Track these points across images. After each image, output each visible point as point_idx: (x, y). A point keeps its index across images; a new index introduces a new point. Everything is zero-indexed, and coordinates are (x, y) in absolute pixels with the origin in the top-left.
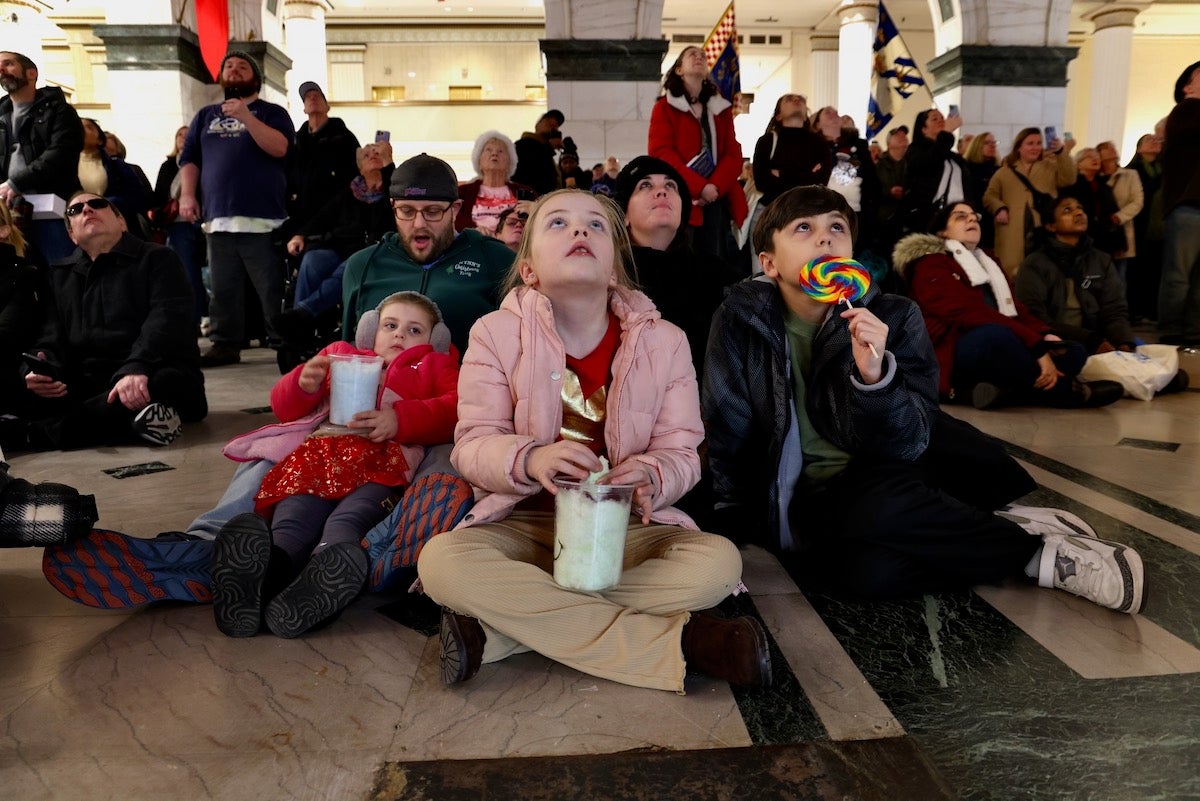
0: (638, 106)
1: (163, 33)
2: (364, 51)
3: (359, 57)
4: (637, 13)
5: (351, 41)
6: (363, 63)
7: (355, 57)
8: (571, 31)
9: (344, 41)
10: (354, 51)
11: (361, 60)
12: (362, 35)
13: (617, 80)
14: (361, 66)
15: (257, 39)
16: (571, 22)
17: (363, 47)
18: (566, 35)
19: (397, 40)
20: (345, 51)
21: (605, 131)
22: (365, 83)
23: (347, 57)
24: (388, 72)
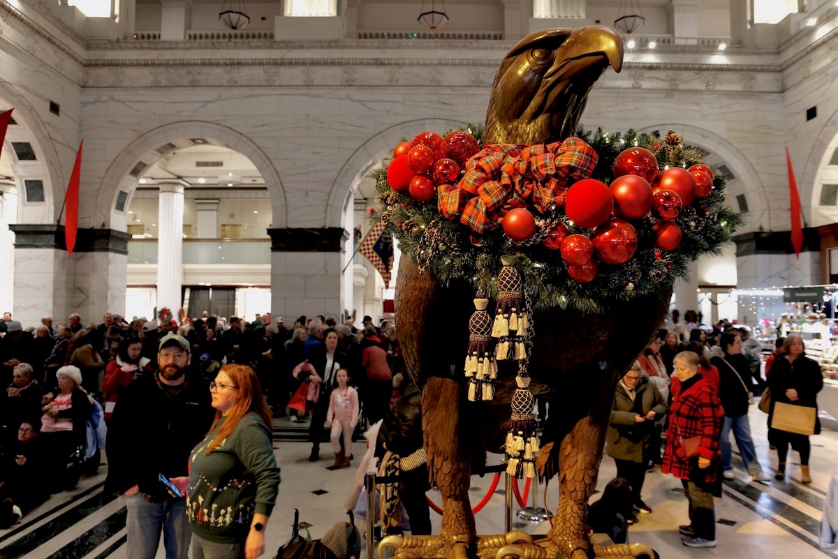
0: (325, 267)
1: (48, 229)
2: (218, 203)
3: (215, 207)
4: (326, 213)
5: (210, 197)
6: (216, 210)
7: (212, 207)
8: (287, 223)
9: (205, 197)
10: (212, 203)
11: (215, 208)
12: (217, 194)
13: (312, 251)
14: (215, 212)
15: (106, 228)
16: (287, 218)
17: (217, 201)
18: (284, 226)
19: (239, 197)
20: (207, 203)
21: (305, 281)
22: (218, 222)
23: (207, 207)
24: (232, 216)
